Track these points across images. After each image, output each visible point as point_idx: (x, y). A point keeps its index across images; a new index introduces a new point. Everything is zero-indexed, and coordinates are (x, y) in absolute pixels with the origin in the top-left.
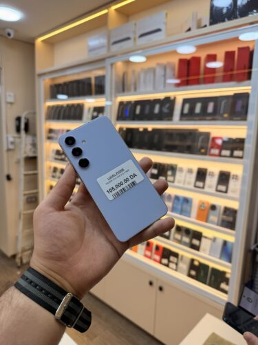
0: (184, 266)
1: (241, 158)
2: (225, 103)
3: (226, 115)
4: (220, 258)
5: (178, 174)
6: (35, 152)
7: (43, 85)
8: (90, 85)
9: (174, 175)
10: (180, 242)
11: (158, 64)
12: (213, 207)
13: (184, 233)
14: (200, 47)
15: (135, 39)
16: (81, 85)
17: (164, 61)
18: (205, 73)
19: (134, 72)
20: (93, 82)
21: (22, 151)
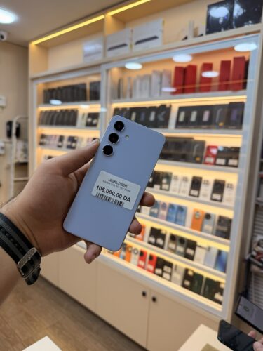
0: (178, 276)
1: (236, 167)
2: (221, 112)
3: (221, 124)
4: (215, 268)
5: (173, 182)
6: (26, 158)
7: (36, 89)
8: (84, 90)
9: (169, 183)
10: (174, 251)
11: (154, 72)
12: (208, 216)
13: (178, 242)
14: (196, 56)
15: (131, 46)
16: (75, 91)
17: (160, 68)
18: (201, 83)
19: (130, 78)
20: (88, 87)
21: (13, 157)
